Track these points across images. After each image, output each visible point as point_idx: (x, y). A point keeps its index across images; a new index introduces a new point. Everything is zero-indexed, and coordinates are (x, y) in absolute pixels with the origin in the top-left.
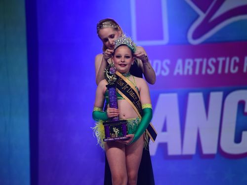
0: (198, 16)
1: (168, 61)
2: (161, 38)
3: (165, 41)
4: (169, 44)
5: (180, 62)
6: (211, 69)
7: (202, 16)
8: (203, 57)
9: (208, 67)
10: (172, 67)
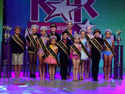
0: (47, 15)
1: (39, 26)
2: (38, 20)
3: (38, 21)
4: (39, 22)
5: (42, 26)
6: (49, 29)
7: (48, 16)
8: (47, 26)
9: (48, 28)
10: (40, 28)
